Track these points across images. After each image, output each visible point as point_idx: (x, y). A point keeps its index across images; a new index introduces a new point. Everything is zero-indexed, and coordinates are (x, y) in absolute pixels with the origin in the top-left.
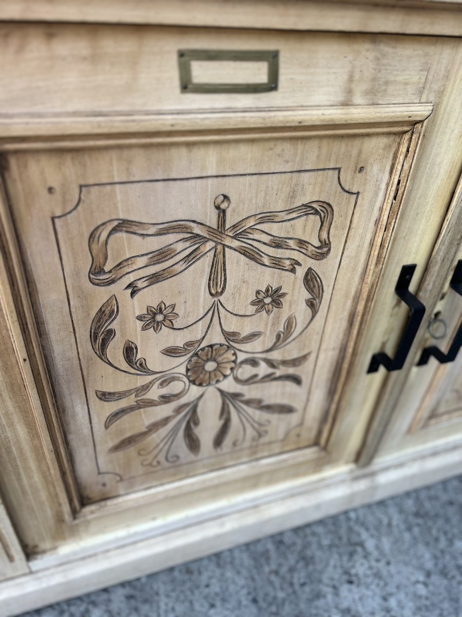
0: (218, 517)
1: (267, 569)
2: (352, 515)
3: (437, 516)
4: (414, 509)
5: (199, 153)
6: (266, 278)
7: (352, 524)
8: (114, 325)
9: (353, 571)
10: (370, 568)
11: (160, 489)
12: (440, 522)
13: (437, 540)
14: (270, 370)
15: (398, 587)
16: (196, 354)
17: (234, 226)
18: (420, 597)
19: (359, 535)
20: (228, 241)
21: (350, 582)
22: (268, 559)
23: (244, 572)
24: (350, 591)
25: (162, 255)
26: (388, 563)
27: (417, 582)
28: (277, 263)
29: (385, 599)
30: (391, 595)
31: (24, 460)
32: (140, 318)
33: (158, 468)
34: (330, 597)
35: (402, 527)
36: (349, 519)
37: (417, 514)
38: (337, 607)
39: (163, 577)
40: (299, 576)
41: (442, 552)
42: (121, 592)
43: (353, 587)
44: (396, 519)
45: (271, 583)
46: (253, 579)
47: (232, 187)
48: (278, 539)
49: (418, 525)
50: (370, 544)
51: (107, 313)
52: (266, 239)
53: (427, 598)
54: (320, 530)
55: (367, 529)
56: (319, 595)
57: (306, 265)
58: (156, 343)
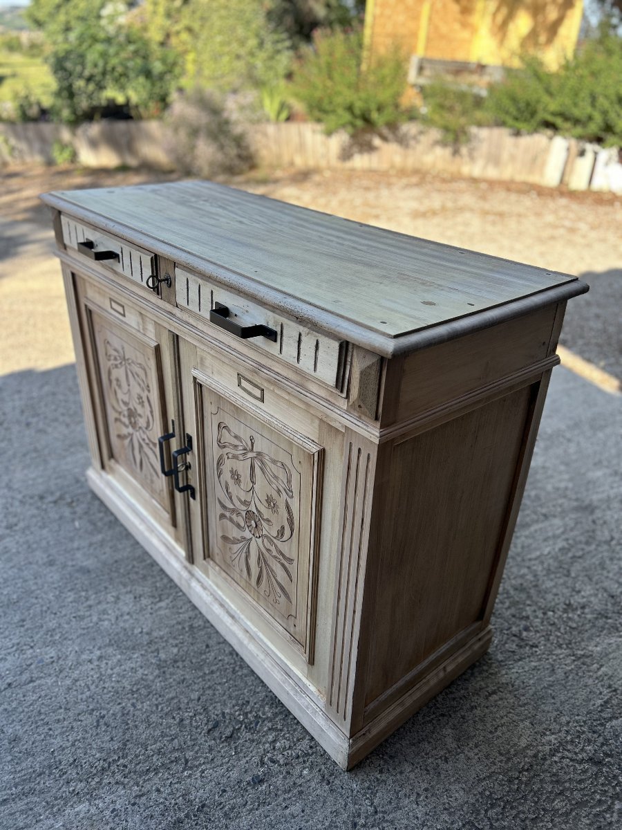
0: (142, 519)
1: (135, 563)
5: (116, 329)
6: (138, 390)
8: (111, 378)
9: (142, 599)
10: (146, 606)
11: (128, 475)
13: (175, 638)
14: (148, 442)
15: (136, 619)
16: (128, 409)
17: (127, 360)
18: (133, 631)
19: (167, 598)
20: (127, 364)
21: (135, 598)
22: (141, 562)
23: (130, 555)
24: (130, 598)
25: (115, 358)
26: (151, 614)
27: (142, 629)
28: (139, 385)
29: (128, 614)
30: (131, 616)
32: (115, 379)
33: (127, 461)
34: (124, 590)
35: (179, 620)
38: (119, 594)
40: (133, 576)
41: (166, 641)
43: (133, 599)
45: (127, 566)
46: (128, 559)
47: (125, 346)
48: (154, 564)
50: (163, 604)
52: (135, 371)
53: (133, 634)
54: (165, 581)
55: (172, 602)
56: (125, 585)
57: (146, 392)
58: (120, 396)
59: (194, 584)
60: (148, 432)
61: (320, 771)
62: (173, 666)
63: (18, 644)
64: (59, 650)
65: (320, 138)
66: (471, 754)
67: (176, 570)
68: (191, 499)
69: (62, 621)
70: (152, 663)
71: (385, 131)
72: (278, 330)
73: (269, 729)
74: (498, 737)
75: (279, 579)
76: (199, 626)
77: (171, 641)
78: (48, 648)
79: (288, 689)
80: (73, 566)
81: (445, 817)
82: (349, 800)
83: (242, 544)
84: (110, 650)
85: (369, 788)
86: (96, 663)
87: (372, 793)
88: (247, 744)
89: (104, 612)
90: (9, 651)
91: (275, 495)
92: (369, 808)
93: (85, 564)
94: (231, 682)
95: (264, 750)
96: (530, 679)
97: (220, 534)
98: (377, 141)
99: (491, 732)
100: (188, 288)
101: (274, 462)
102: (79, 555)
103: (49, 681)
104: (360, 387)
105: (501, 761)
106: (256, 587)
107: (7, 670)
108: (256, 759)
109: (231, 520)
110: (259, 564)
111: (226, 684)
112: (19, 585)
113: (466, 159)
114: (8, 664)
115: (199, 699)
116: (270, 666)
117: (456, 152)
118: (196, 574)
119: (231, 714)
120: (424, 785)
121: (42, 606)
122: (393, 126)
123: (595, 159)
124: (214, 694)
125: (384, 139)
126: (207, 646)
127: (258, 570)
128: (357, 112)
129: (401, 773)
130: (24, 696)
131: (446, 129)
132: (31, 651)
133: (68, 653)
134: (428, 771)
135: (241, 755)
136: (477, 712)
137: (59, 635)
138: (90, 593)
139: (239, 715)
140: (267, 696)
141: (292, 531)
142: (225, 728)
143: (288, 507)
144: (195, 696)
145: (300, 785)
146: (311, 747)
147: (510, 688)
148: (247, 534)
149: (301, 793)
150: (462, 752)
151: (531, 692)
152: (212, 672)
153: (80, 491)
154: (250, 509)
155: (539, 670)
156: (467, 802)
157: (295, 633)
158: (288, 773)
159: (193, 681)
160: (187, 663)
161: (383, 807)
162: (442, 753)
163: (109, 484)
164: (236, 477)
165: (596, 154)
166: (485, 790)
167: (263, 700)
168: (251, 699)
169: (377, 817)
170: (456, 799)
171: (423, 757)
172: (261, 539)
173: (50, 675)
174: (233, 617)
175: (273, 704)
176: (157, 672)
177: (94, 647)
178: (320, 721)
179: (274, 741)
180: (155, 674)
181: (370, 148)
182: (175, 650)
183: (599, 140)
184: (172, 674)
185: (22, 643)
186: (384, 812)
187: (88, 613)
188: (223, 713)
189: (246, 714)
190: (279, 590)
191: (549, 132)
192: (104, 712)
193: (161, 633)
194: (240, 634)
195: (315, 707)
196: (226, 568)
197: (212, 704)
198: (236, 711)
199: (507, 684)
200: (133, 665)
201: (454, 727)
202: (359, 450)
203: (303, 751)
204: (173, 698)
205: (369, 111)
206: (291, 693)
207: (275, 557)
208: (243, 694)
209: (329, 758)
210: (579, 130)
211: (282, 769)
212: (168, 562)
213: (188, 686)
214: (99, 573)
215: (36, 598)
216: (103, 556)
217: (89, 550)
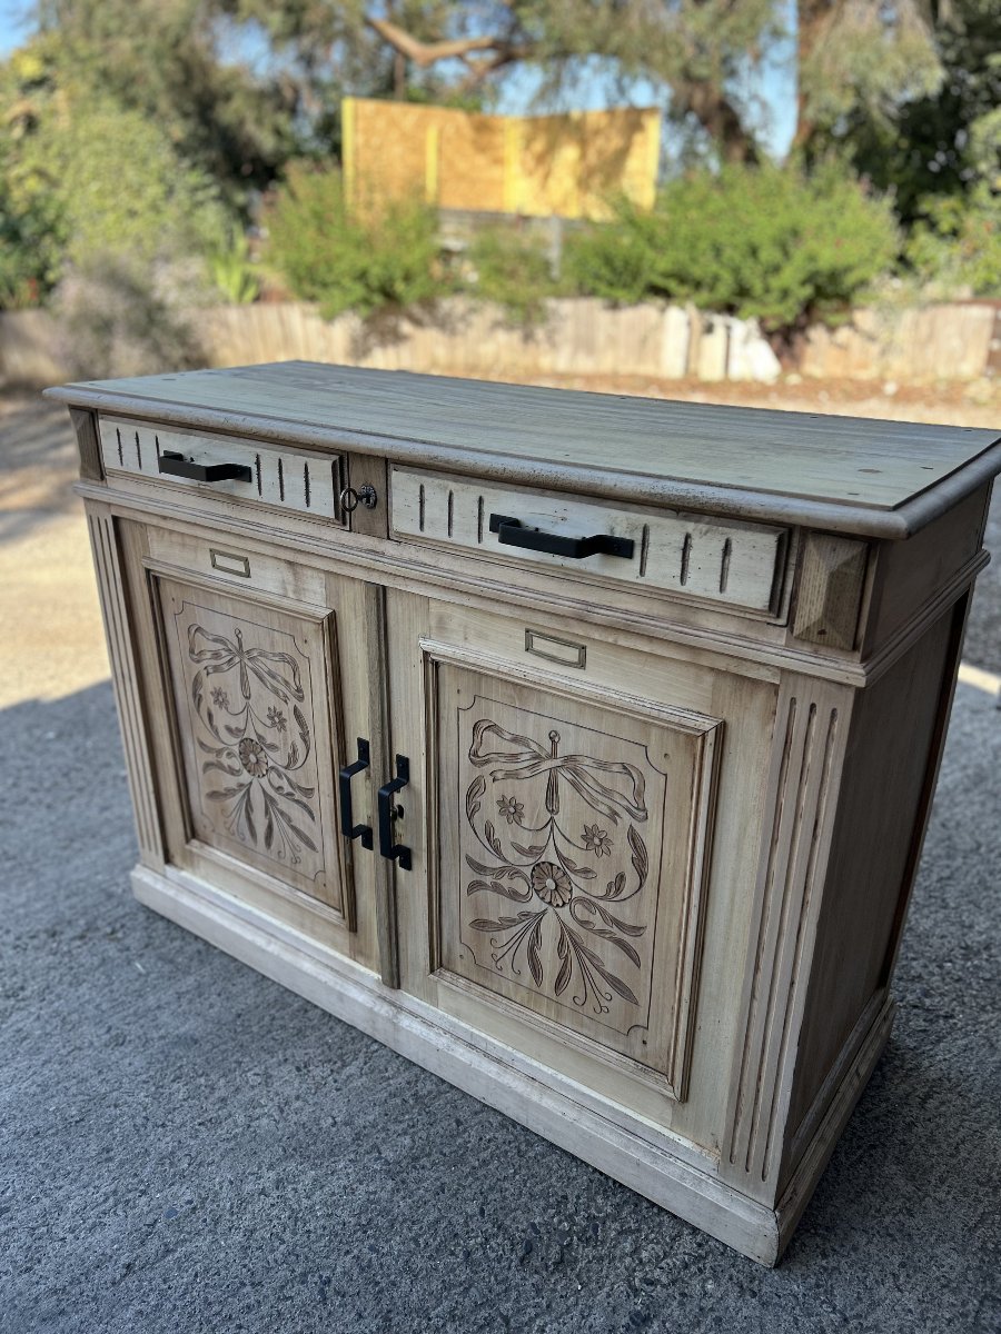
0: (272, 934)
1: (273, 1012)
5: (223, 601)
6: (272, 701)
7: (365, 1049)
8: (201, 692)
9: (311, 1068)
10: (324, 1078)
11: (234, 861)
13: (397, 1121)
14: (290, 790)
15: (316, 1104)
16: (242, 741)
17: (248, 652)
18: (318, 1124)
19: (355, 1059)
20: (246, 661)
21: (298, 1069)
22: (283, 1009)
23: (259, 1000)
24: (290, 1072)
25: (216, 655)
26: (338, 1089)
28: (276, 692)
29: (298, 1098)
30: (305, 1101)
32: (212, 693)
33: (232, 837)
34: (274, 1060)
35: (392, 1089)
36: (368, 1047)
38: (267, 1068)
39: (225, 961)
40: (281, 1034)
41: (385, 1129)
43: (295, 1072)
45: (262, 1019)
46: (257, 1007)
47: (244, 628)
48: (308, 1006)
50: (351, 1070)
51: (197, 683)
52: (266, 670)
53: (320, 1129)
54: (339, 1030)
55: (365, 1063)
56: (272, 1053)
57: (293, 702)
58: (222, 719)
59: (405, 1022)
60: (290, 774)
61: (731, 1279)
62: (415, 1167)
63: (115, 1192)
64: (198, 1186)
65: (315, 324)
66: (941, 1195)
67: (360, 1004)
68: (401, 871)
69: (182, 1135)
70: (375, 1171)
71: (417, 310)
72: (637, 538)
73: (619, 1233)
74: (966, 1160)
75: (609, 969)
76: (430, 1092)
77: (392, 1127)
78: (175, 1188)
79: (636, 1155)
80: (162, 1037)
81: (948, 1298)
82: (797, 1311)
83: (521, 926)
84: (291, 1166)
85: (818, 1286)
86: (275, 1194)
87: (826, 1291)
88: (595, 1266)
89: (253, 1103)
90: (102, 1208)
91: (603, 822)
92: (832, 1315)
93: (182, 1030)
94: (523, 1172)
95: (627, 1269)
96: (968, 1065)
97: (468, 919)
98: (406, 327)
99: (952, 1156)
100: (422, 503)
101: (603, 766)
102: (164, 1017)
103: (203, 1243)
104: (828, 600)
105: (986, 1195)
106: (554, 997)
107: (113, 1242)
108: (621, 1287)
109: (497, 888)
110: (560, 951)
111: (517, 1177)
112: (73, 1090)
113: (545, 346)
114: (111, 1233)
115: (482, 1212)
116: (593, 1126)
117: (528, 337)
118: (407, 1004)
119: (546, 1224)
120: (897, 1260)
121: (133, 1117)
122: (428, 303)
123: (728, 337)
124: (505, 1198)
125: (417, 322)
126: (458, 1123)
127: (559, 963)
128: (375, 283)
129: (855, 1249)
130: (165, 1281)
131: (511, 304)
132: (144, 1199)
133: (217, 1188)
134: (890, 1235)
135: (593, 1285)
136: (919, 1130)
137: (187, 1160)
138: (213, 1077)
139: (560, 1222)
140: (591, 1181)
141: (642, 876)
142: (547, 1250)
143: (633, 837)
144: (472, 1208)
145: (712, 1309)
146: (700, 1245)
147: (947, 1085)
148: (536, 904)
149: (718, 1320)
150: (927, 1195)
151: (978, 1083)
152: (485, 1163)
153: (121, 911)
154: (543, 859)
155: (972, 1049)
156: (968, 1268)
157: (645, 1055)
158: (683, 1295)
159: (459, 1185)
160: (435, 1156)
161: (852, 1309)
162: (899, 1203)
163: (184, 887)
164: (511, 810)
165: (728, 328)
166: (984, 1243)
167: (588, 1189)
168: (568, 1191)
169: (850, 1326)
170: (951, 1267)
171: (875, 1217)
172: (567, 907)
173: (198, 1234)
174: (499, 1061)
175: (605, 1191)
176: (390, 1184)
177: (260, 1168)
178: (714, 1194)
179: (636, 1251)
180: (389, 1188)
181: (397, 338)
182: (407, 1141)
183: (730, 309)
184: (419, 1181)
185: (122, 1189)
186: (858, 1316)
187: (224, 1113)
188: (533, 1225)
189: (570, 1218)
190: (606, 988)
191: (660, 302)
192: (326, 1274)
193: (371, 1118)
194: (519, 1086)
195: (698, 1174)
196: (483, 976)
197: (506, 1215)
198: (553, 1217)
199: (940, 1079)
200: (344, 1182)
201: (898, 1162)
202: (813, 707)
203: (690, 1254)
204: (437, 1221)
205: (391, 280)
206: (646, 1161)
207: (602, 932)
208: (551, 1186)
209: (736, 1255)
210: (704, 296)
211: (670, 1291)
212: (341, 997)
213: (455, 1195)
214: (216, 1041)
215: (116, 1106)
216: (211, 1011)
217: (180, 1006)
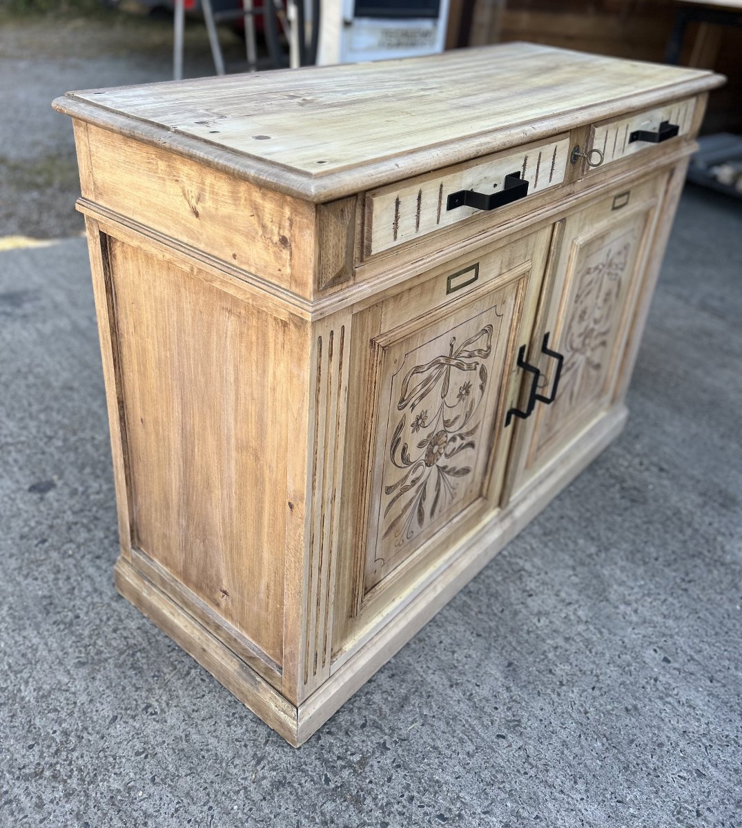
0: (430, 584)
1: (473, 613)
2: (505, 553)
3: (558, 529)
4: (541, 532)
7: (508, 559)
9: (528, 588)
10: (537, 581)
11: (403, 565)
12: (563, 533)
13: (566, 545)
14: (461, 442)
15: (561, 584)
16: (431, 443)
18: (577, 584)
19: (517, 564)
21: (531, 595)
22: (469, 607)
23: (459, 622)
24: (533, 601)
26: (546, 573)
27: (570, 576)
29: (557, 595)
30: (559, 591)
31: (345, 559)
33: (402, 546)
34: (524, 610)
35: (541, 546)
36: (504, 557)
37: (545, 534)
38: (532, 614)
39: (406, 652)
40: (497, 608)
41: (574, 551)
42: (383, 676)
43: (534, 597)
44: (535, 543)
45: (481, 620)
46: (469, 624)
48: (466, 591)
49: (550, 541)
50: (528, 566)
53: (581, 583)
54: (490, 572)
55: (521, 558)
63: (661, 698)
64: (642, 647)
78: (647, 661)
80: (508, 689)
84: (613, 597)
86: (635, 605)
90: (676, 704)
93: (498, 675)
103: (681, 641)
107: (698, 691)
114: (693, 694)
121: (594, 698)
130: (712, 658)
132: (661, 678)
133: (640, 636)
137: (623, 657)
138: (546, 648)
173: (675, 644)
177: (618, 614)
182: (581, 542)
185: (656, 694)
187: (578, 639)
192: (678, 580)
214: (509, 648)
215: (586, 713)
216: (474, 656)
217: (468, 681)
